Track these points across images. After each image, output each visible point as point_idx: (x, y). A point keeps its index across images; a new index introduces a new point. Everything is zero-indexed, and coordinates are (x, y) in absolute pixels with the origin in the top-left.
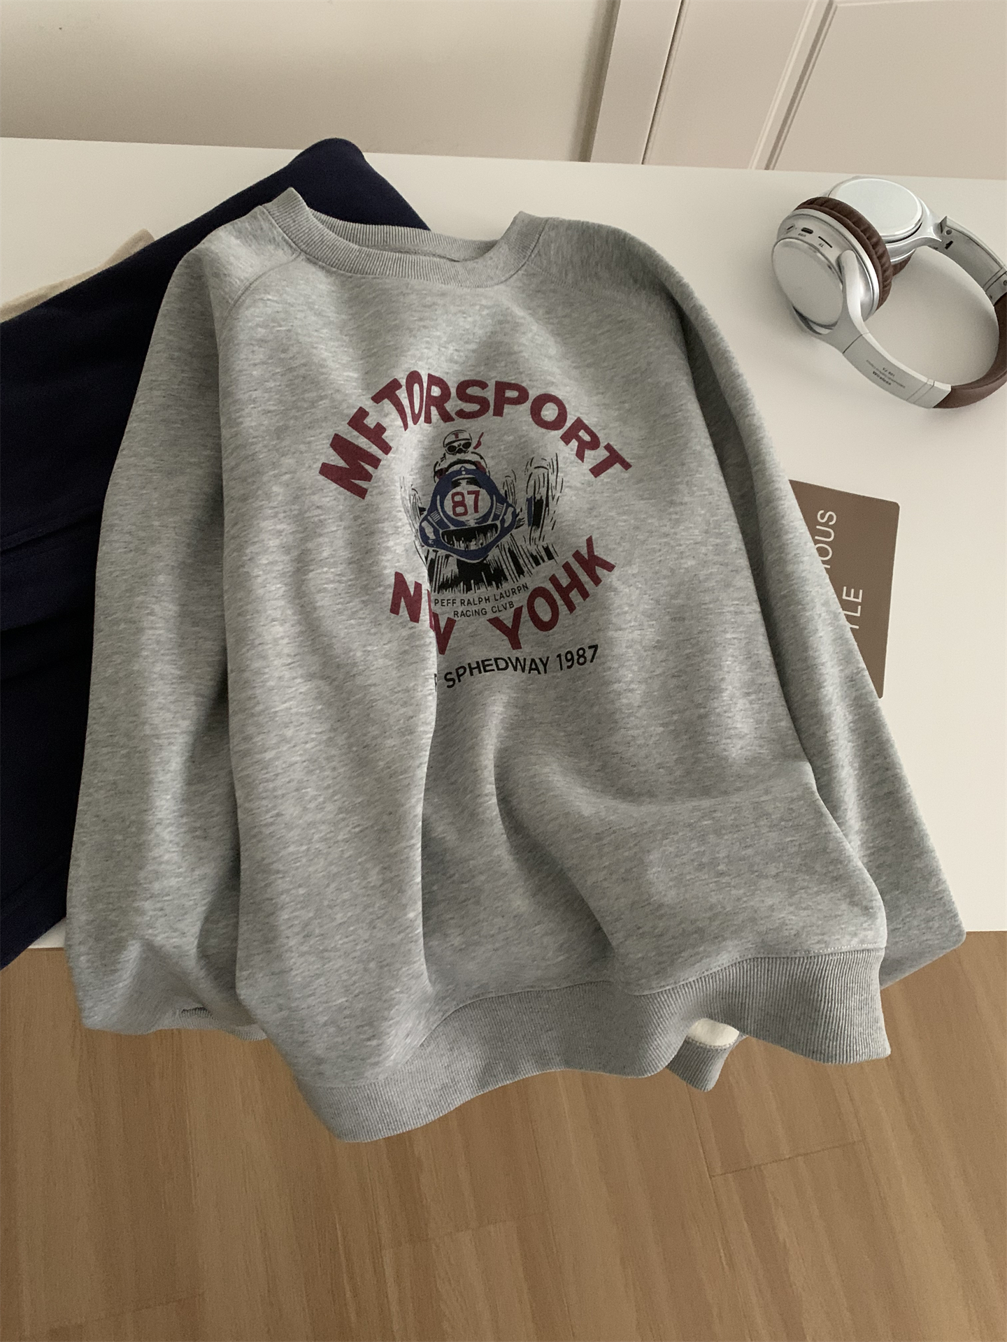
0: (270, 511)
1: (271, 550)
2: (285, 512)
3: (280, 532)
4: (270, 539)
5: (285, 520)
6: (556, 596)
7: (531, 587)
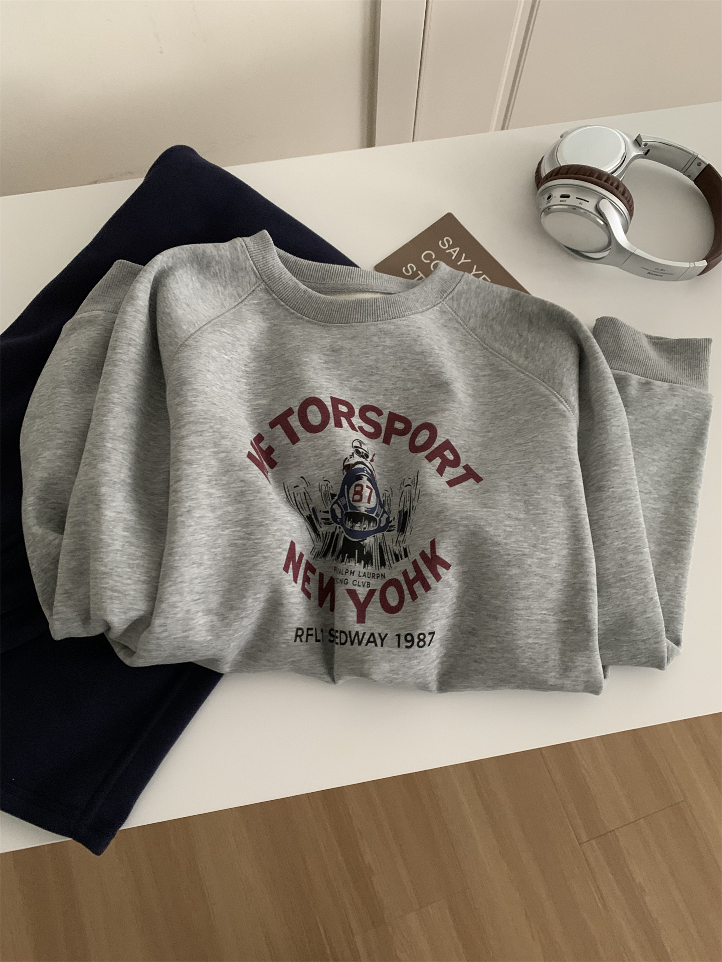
0: (206, 478)
1: (203, 507)
2: (216, 481)
3: (210, 495)
4: (203, 499)
5: (215, 486)
6: (405, 587)
7: (388, 577)
